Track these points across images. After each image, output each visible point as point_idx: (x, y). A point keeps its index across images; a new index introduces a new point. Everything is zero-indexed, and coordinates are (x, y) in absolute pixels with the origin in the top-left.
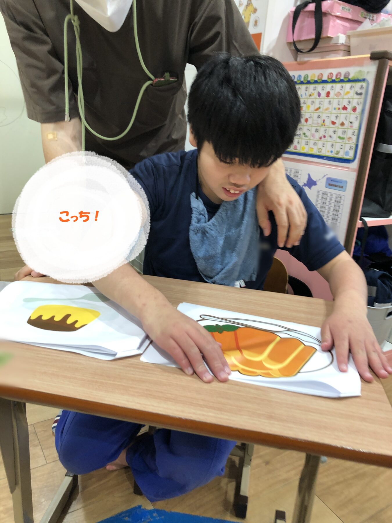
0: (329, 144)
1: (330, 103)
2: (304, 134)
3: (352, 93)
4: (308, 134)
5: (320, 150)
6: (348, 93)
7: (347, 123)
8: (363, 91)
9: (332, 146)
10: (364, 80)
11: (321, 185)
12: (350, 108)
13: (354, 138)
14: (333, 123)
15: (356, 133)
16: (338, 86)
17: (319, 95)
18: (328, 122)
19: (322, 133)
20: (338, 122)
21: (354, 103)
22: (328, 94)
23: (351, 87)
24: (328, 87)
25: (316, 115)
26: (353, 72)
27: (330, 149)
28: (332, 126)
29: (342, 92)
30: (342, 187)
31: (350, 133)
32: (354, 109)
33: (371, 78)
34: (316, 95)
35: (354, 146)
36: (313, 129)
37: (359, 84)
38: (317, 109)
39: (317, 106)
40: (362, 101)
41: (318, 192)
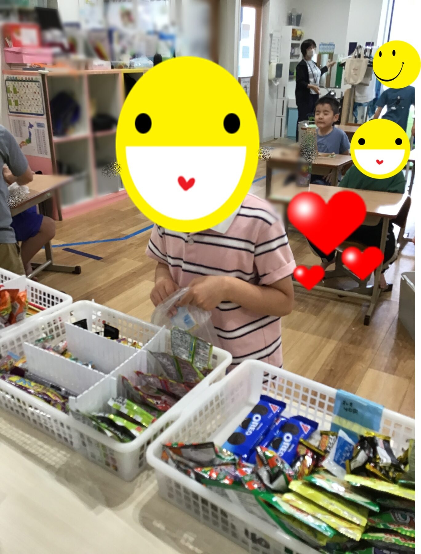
0: (34, 108)
1: (29, 90)
2: (23, 104)
3: (36, 87)
4: (24, 103)
5: (31, 111)
6: (34, 86)
7: (37, 99)
8: (39, 86)
9: (35, 109)
10: (38, 82)
11: (35, 126)
12: (37, 93)
13: (42, 105)
14: (33, 99)
15: (42, 103)
16: (30, 83)
17: (24, 86)
18: (30, 99)
19: (29, 103)
20: (34, 98)
21: (38, 91)
22: (27, 86)
23: (35, 84)
24: (27, 83)
25: (25, 96)
26: (34, 78)
27: (34, 110)
28: (32, 100)
29: (32, 86)
30: (43, 126)
31: (40, 103)
32: (39, 93)
33: (41, 81)
34: (22, 87)
35: (43, 109)
36: (26, 102)
37: (37, 83)
38: (25, 93)
39: (24, 91)
40: (40, 90)
41: (35, 129)
